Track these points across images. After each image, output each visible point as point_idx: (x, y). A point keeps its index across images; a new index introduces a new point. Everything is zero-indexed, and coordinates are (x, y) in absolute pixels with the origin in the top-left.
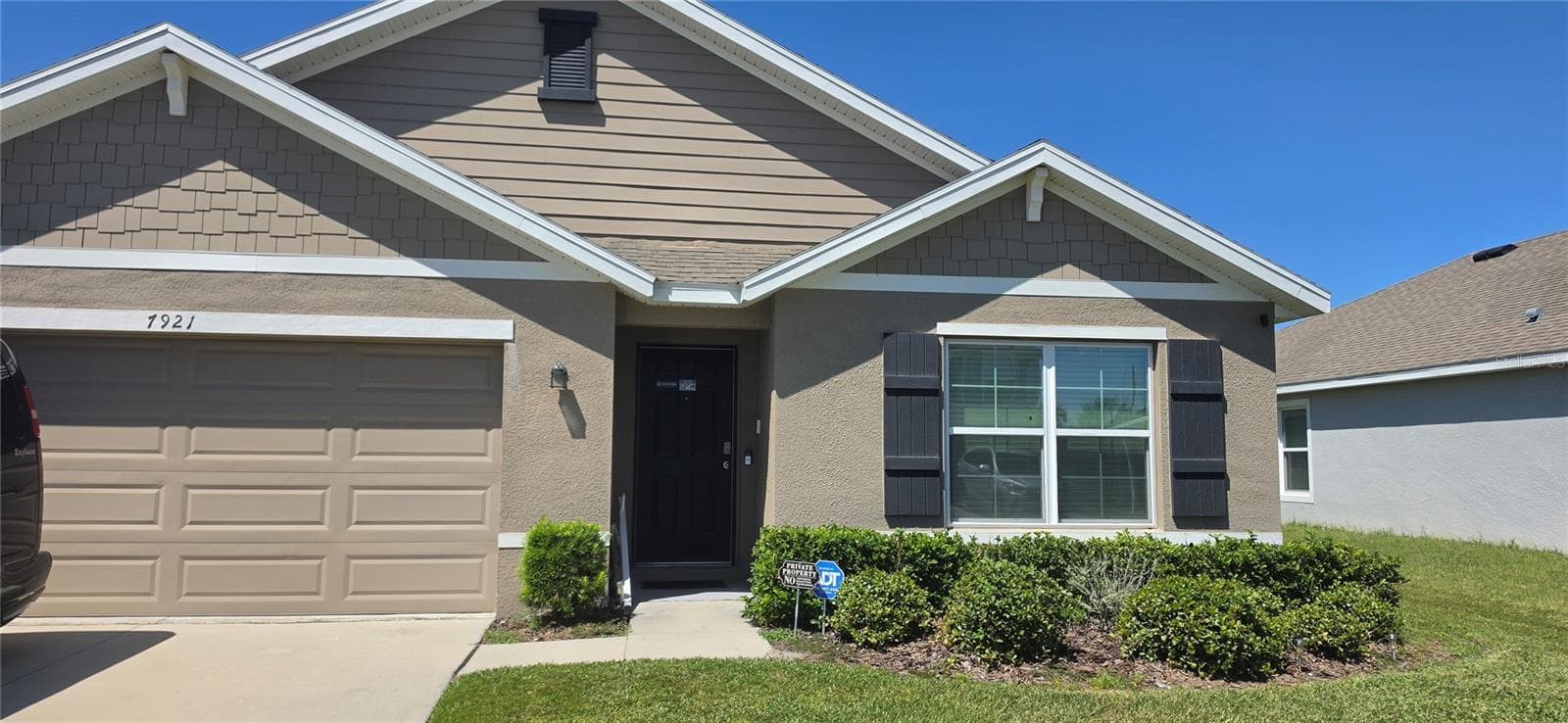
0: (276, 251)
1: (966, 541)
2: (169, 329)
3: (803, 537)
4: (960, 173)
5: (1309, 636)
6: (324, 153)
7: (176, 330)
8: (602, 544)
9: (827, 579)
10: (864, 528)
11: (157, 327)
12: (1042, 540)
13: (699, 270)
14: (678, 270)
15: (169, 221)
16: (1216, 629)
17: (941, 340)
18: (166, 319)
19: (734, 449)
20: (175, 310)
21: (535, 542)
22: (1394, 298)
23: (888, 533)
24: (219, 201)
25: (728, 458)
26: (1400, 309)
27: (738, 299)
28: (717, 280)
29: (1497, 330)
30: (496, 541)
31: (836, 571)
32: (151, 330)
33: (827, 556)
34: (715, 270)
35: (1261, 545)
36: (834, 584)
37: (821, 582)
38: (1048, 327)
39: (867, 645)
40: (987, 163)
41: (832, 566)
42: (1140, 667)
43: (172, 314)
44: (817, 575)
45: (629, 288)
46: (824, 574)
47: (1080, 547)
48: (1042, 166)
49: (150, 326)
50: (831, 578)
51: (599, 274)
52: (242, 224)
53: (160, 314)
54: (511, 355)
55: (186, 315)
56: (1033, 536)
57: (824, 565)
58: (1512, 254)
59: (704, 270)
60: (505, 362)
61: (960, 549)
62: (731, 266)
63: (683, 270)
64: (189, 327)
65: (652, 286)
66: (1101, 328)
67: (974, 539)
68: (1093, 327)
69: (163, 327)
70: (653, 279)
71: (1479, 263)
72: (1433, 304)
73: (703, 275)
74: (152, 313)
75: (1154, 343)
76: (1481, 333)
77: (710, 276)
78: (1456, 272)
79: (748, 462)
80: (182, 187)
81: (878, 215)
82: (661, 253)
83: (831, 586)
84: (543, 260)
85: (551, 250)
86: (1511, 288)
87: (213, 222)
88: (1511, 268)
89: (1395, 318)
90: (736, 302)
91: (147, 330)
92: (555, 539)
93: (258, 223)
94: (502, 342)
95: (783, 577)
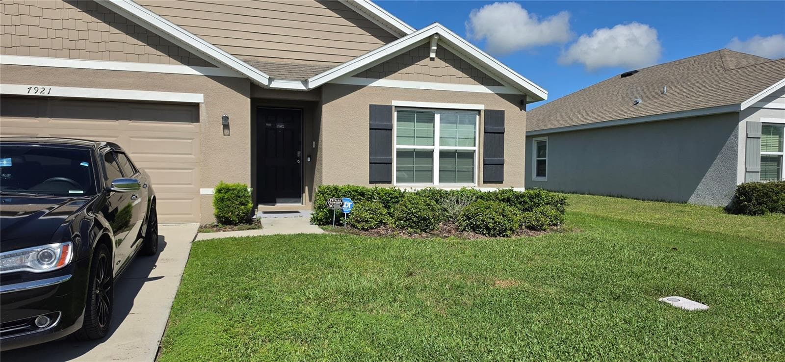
0: (89, 58)
1: (402, 191)
2: (38, 94)
3: (336, 189)
4: (404, 35)
5: (528, 223)
6: (110, 13)
7: (42, 95)
8: (248, 193)
9: (347, 205)
10: (361, 186)
11: (32, 93)
12: (432, 190)
13: (288, 73)
14: (278, 73)
15: (35, 42)
16: (493, 219)
17: (394, 108)
18: (36, 89)
19: (302, 154)
20: (41, 85)
21: (219, 191)
22: (587, 93)
23: (372, 187)
24: (59, 34)
25: (299, 158)
26: (588, 98)
27: (306, 87)
28: (296, 78)
29: (623, 108)
30: (199, 192)
31: (350, 202)
32: (29, 94)
33: (345, 196)
34: (295, 74)
35: (516, 192)
36: (350, 207)
37: (344, 206)
38: (437, 103)
39: (363, 229)
40: (415, 30)
41: (348, 200)
42: (465, 233)
43: (40, 87)
44: (343, 203)
45: (257, 81)
46: (345, 203)
47: (446, 193)
48: (437, 34)
49: (29, 92)
50: (348, 205)
51: (243, 74)
52: (72, 45)
53: (33, 87)
54: (203, 110)
55: (47, 88)
56: (428, 189)
57: (344, 199)
58: (636, 74)
59: (290, 73)
60: (200, 112)
61: (400, 193)
62: (302, 72)
63: (280, 73)
64: (49, 93)
65: (268, 80)
66: (459, 104)
67: (405, 190)
68: (455, 104)
69: (35, 93)
70: (268, 77)
71: (623, 78)
72: (602, 96)
73: (289, 76)
74: (30, 86)
75: (479, 111)
76: (617, 109)
77: (293, 76)
78: (613, 82)
79: (309, 160)
80: (40, 26)
81: (370, 51)
82: (270, 65)
83: (348, 208)
84: (216, 67)
85: (220, 62)
86: (632, 90)
87: (57, 44)
88: (634, 81)
89: (586, 102)
90: (306, 89)
91: (28, 94)
92: (228, 190)
93: (80, 45)
94: (198, 104)
95: (328, 205)
